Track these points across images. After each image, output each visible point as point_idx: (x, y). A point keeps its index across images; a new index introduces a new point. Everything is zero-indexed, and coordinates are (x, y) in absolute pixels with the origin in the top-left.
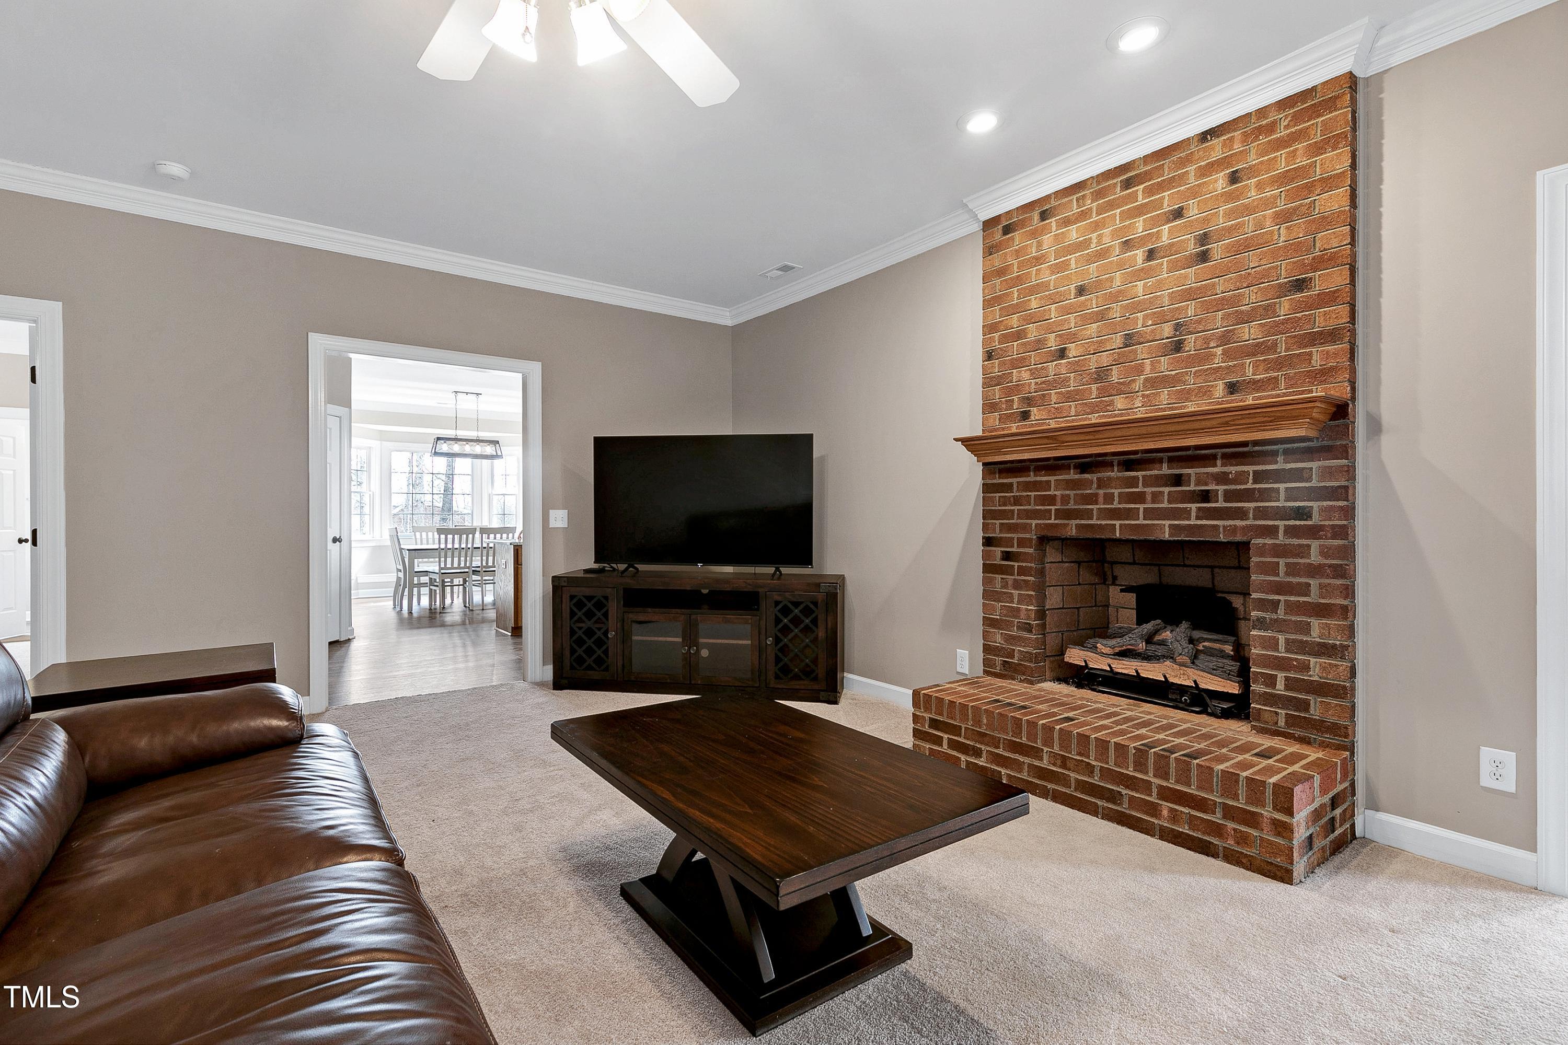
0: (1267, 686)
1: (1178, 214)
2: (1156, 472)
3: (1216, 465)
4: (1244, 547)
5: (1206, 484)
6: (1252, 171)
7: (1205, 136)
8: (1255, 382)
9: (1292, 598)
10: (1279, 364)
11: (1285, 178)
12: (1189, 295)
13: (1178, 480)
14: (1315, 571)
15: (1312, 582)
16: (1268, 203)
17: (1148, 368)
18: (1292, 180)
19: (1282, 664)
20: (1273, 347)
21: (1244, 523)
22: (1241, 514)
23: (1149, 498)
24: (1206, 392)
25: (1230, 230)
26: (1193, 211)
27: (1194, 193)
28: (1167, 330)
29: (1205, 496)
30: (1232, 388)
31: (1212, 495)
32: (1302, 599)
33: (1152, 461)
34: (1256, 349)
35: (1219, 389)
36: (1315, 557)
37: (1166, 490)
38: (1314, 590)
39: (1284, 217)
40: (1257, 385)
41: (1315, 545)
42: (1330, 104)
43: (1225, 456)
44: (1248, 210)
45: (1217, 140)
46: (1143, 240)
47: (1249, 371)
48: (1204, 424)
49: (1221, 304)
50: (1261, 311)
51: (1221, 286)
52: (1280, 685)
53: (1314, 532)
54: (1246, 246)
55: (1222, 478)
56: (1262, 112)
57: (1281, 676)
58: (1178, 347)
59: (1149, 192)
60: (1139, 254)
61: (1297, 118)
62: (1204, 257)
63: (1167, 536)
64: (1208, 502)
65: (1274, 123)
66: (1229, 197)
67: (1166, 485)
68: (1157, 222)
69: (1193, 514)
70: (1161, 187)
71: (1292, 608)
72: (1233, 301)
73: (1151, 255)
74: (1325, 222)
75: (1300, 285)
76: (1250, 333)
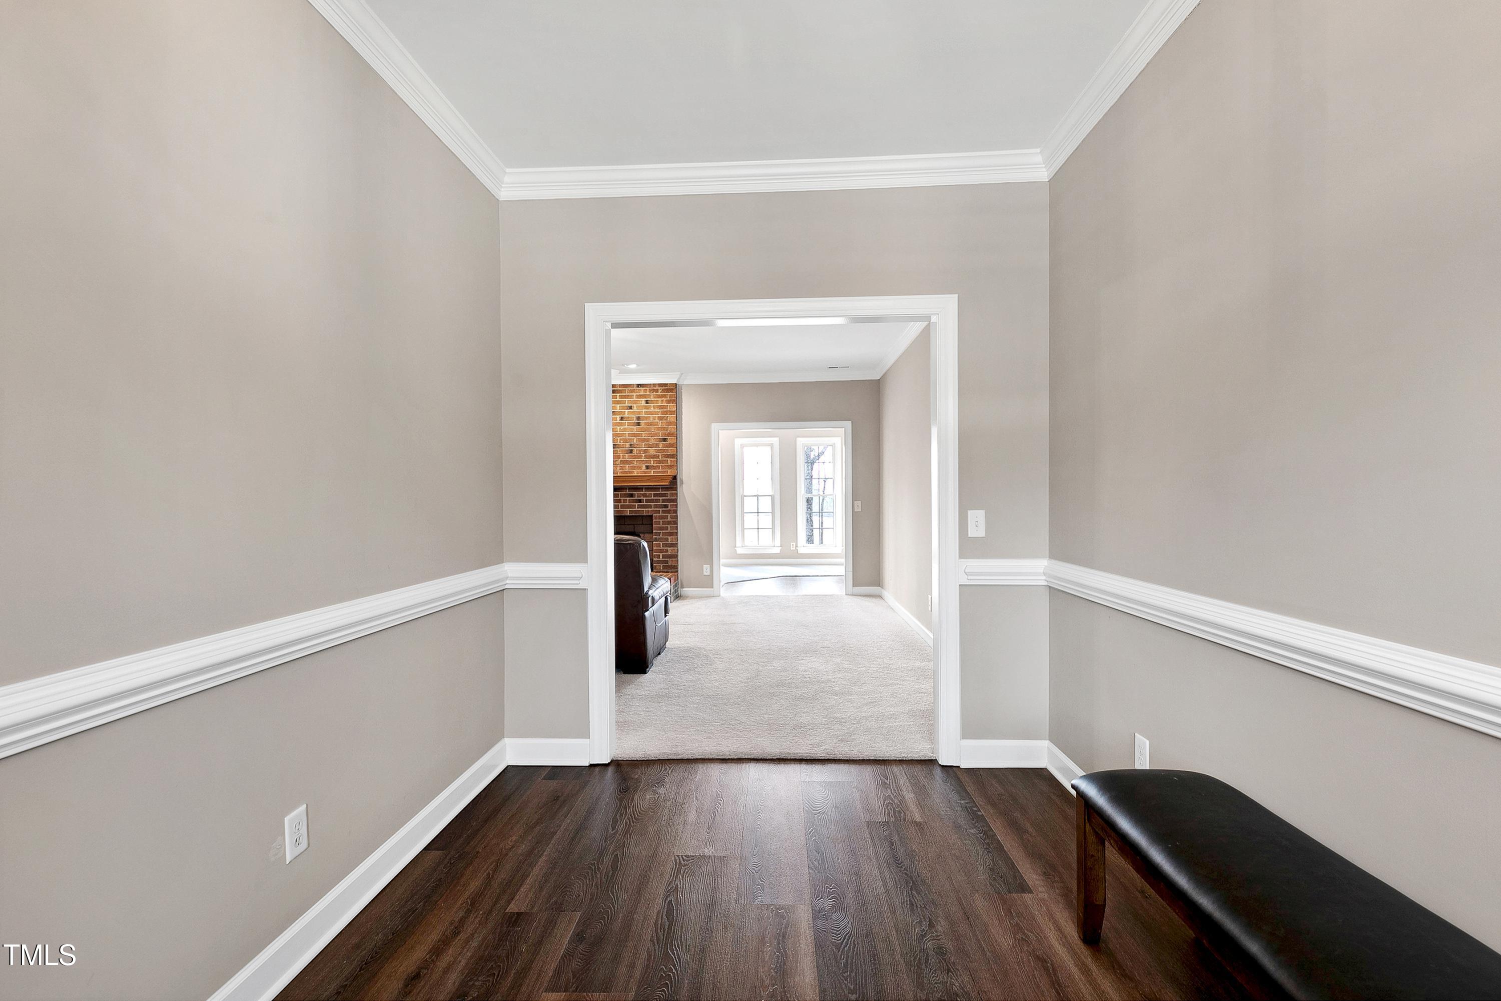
0: (658, 558)
1: (631, 408)
2: (624, 493)
3: (643, 491)
4: (652, 516)
5: (640, 497)
6: (652, 402)
7: (638, 385)
8: (654, 466)
9: (664, 531)
10: (660, 462)
11: (661, 407)
12: (634, 435)
13: (632, 496)
14: (669, 523)
15: (668, 526)
16: (656, 413)
17: (622, 457)
18: (662, 409)
19: (661, 551)
20: (658, 457)
21: (651, 509)
22: (650, 507)
23: (622, 501)
24: (640, 468)
25: (647, 418)
26: (635, 409)
27: (635, 402)
28: (628, 445)
29: (640, 501)
30: (647, 467)
31: (642, 500)
32: (666, 531)
33: (624, 489)
34: (654, 457)
35: (644, 468)
36: (669, 519)
37: (628, 499)
38: (669, 528)
39: (661, 419)
40: (654, 468)
41: (669, 515)
42: (671, 390)
43: (645, 488)
44: (651, 413)
45: (641, 388)
46: (619, 413)
47: (652, 463)
48: (643, 479)
49: (644, 440)
50: (655, 445)
51: (644, 435)
52: (661, 558)
53: (669, 512)
54: (651, 424)
55: (645, 495)
56: (654, 385)
57: (661, 554)
58: (631, 451)
59: (621, 397)
60: (618, 417)
61: (663, 391)
62: (639, 424)
63: (628, 514)
64: (641, 503)
65: (658, 389)
66: (646, 407)
67: (628, 497)
68: (623, 408)
69: (636, 507)
70: (625, 397)
71: (664, 534)
72: (648, 440)
73: (622, 419)
74: (670, 423)
75: (665, 440)
76: (652, 451)
